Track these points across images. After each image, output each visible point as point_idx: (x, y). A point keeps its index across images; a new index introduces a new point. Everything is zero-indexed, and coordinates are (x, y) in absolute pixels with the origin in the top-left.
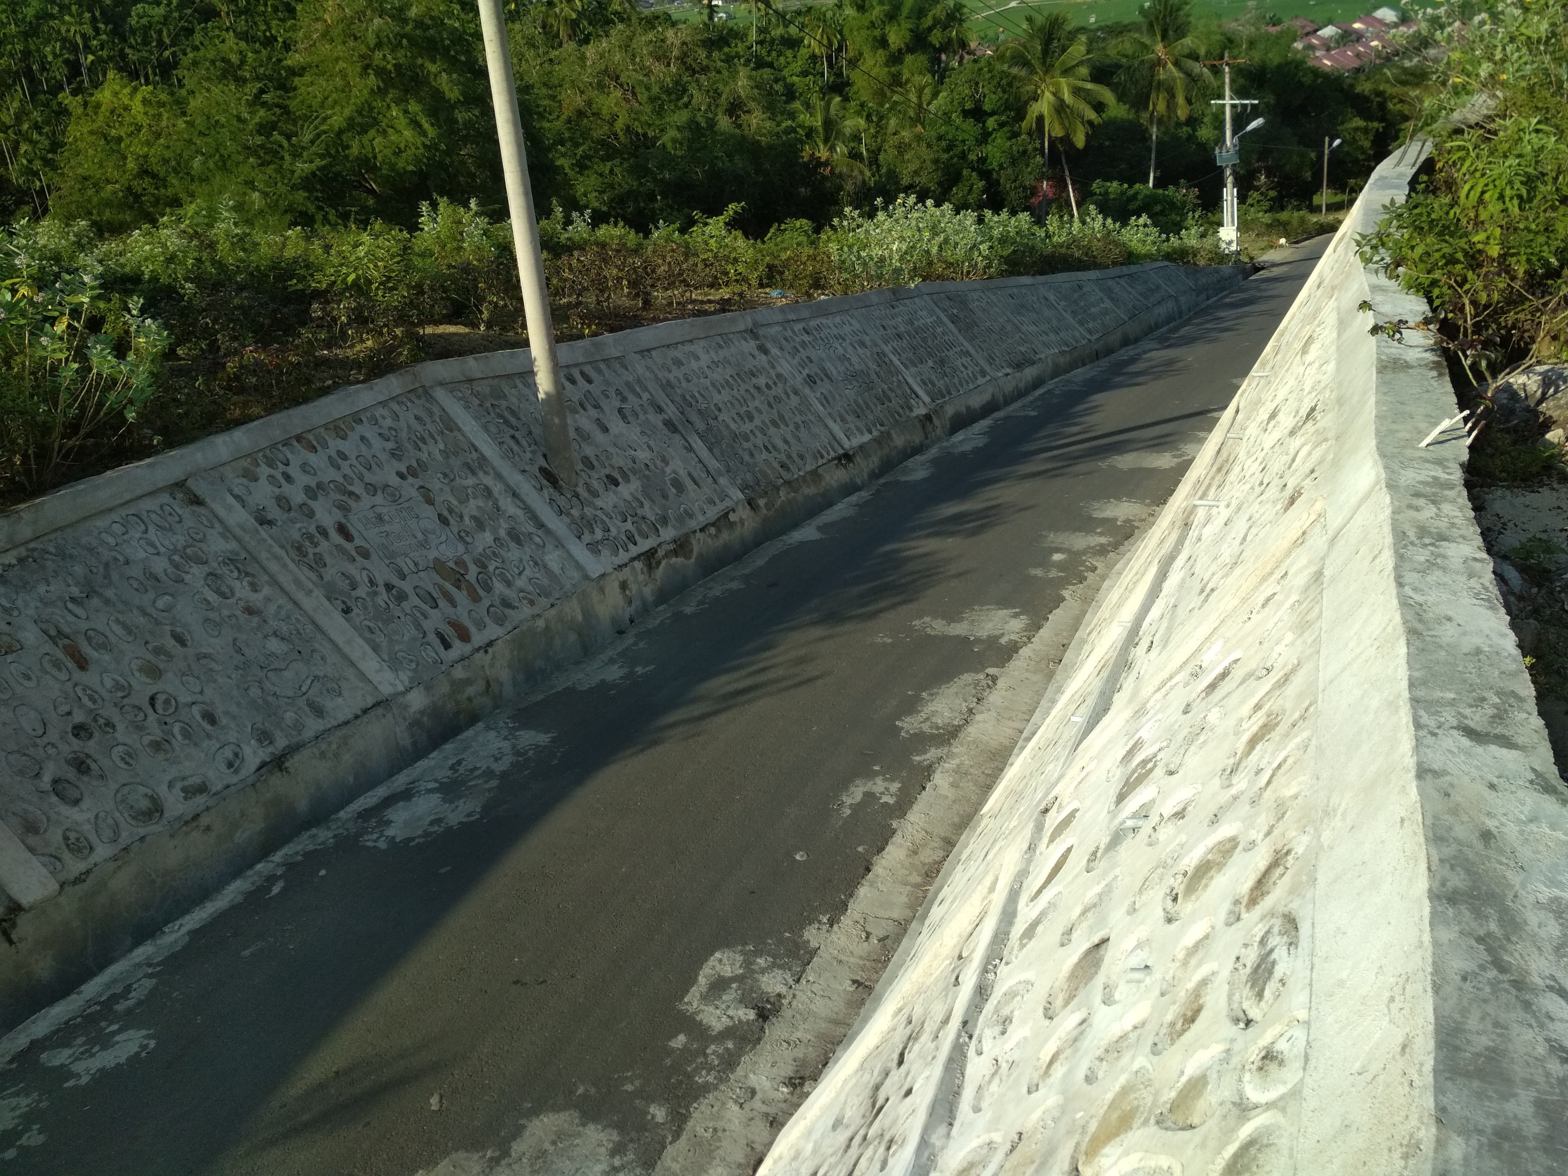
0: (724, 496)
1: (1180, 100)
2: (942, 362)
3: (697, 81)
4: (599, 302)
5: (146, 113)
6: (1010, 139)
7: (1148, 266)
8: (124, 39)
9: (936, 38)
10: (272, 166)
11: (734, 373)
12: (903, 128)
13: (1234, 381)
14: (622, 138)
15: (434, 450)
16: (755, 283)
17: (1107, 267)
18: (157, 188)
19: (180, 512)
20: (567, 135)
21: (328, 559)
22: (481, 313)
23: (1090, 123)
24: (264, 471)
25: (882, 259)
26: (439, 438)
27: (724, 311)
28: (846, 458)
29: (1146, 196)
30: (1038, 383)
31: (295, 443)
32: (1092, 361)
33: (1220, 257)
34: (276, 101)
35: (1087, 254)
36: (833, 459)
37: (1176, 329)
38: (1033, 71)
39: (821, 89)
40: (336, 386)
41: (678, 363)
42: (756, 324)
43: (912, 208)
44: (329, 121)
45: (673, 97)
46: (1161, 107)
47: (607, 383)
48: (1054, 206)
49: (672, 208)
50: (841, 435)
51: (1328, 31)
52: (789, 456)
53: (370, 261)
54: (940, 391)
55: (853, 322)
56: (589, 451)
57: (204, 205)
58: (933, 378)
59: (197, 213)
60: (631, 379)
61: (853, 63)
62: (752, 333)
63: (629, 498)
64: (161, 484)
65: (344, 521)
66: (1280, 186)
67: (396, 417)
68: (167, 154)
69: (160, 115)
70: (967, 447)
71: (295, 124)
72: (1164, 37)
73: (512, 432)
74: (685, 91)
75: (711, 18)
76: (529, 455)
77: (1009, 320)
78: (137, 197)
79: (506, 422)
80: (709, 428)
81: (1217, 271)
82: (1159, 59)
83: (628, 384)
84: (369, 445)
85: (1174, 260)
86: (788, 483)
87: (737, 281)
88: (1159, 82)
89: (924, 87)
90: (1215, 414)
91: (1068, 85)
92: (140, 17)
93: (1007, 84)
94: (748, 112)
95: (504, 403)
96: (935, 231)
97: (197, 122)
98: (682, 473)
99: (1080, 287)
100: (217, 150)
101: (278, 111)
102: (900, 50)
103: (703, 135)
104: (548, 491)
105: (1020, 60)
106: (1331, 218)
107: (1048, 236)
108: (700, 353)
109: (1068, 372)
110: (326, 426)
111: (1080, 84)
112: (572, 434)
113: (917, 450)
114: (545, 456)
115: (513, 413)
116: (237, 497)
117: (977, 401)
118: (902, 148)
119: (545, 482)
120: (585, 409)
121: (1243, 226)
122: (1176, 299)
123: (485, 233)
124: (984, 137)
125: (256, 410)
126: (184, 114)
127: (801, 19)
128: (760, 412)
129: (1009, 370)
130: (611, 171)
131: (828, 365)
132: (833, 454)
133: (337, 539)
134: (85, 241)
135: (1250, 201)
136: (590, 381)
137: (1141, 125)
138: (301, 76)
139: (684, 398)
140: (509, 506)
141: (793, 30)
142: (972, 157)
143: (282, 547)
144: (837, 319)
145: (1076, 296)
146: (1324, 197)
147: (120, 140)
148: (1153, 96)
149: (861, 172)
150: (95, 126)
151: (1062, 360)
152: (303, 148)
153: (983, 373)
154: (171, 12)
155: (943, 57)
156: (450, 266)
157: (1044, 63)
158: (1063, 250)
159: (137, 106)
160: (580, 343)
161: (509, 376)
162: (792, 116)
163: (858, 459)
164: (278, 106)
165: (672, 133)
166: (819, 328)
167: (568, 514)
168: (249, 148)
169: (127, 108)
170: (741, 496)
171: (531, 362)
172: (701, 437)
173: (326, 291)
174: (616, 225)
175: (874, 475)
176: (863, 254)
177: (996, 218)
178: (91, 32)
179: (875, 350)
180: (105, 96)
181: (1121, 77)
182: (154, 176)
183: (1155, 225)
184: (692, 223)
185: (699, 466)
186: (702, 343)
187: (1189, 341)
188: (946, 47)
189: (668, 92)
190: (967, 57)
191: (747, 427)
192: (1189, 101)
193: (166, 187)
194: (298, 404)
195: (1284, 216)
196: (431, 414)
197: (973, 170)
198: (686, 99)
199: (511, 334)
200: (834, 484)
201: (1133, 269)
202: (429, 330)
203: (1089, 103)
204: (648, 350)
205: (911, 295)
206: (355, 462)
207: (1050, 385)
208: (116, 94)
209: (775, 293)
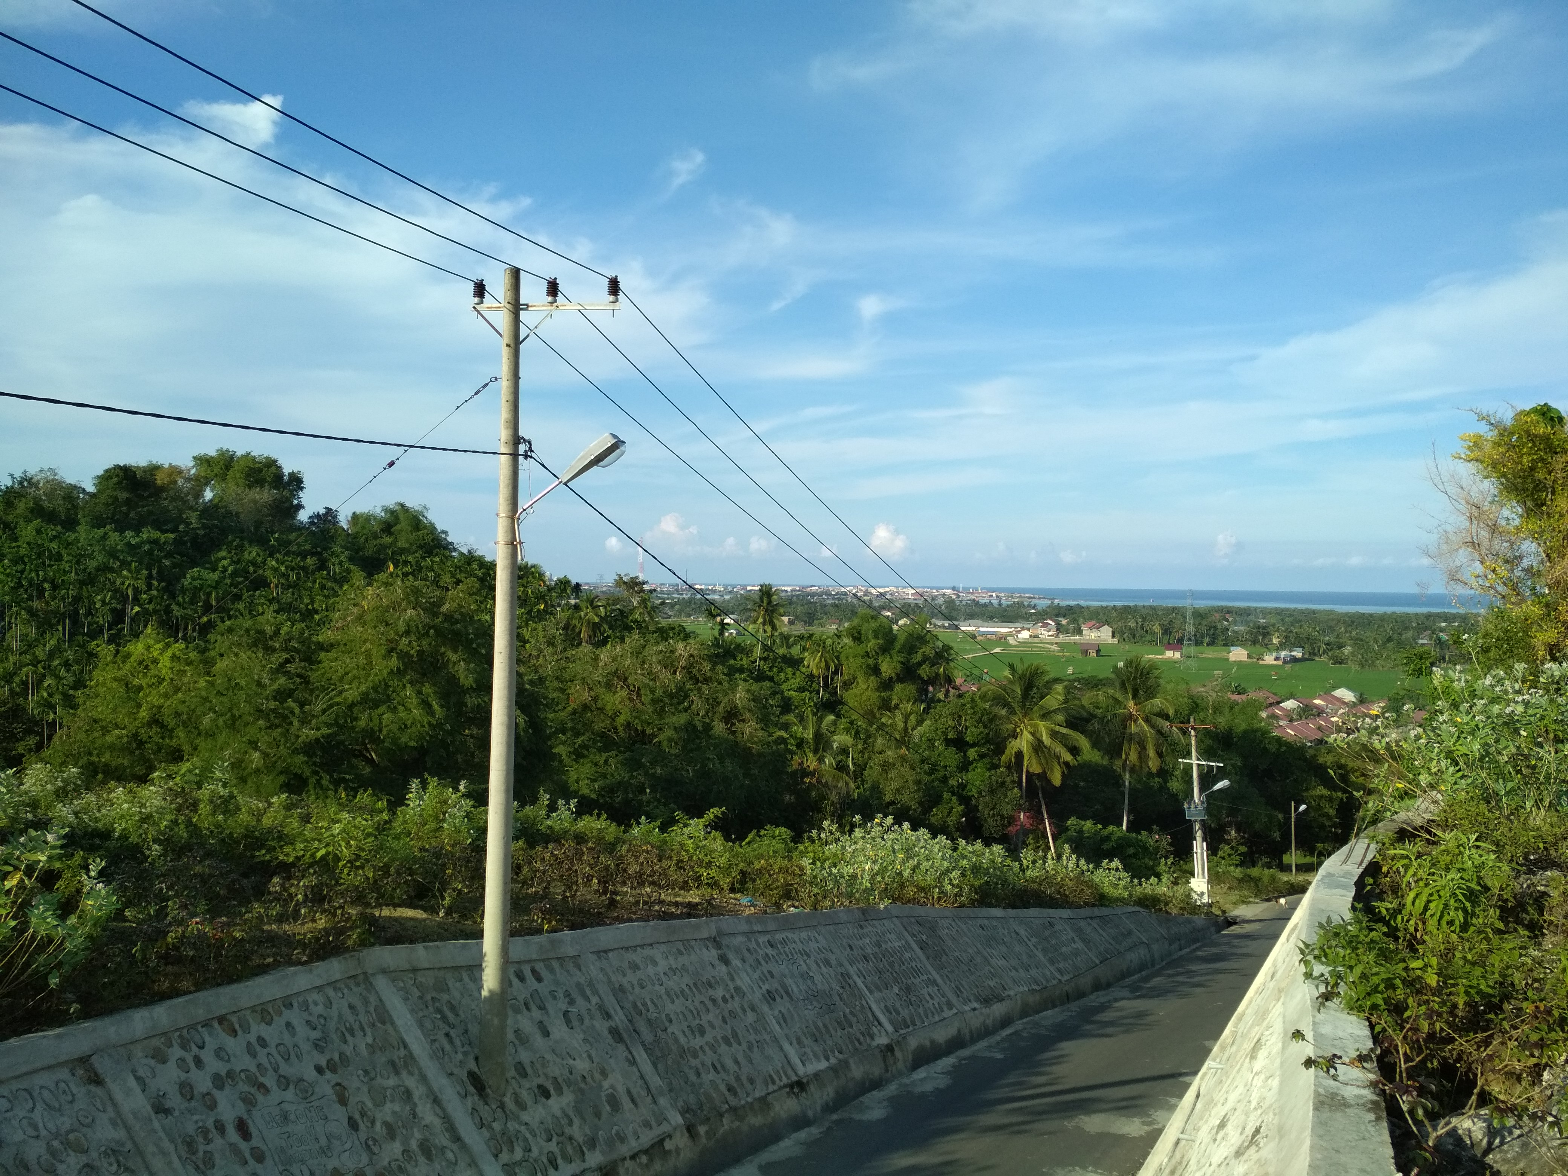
0: (662, 1119)
1: (1151, 753)
2: (908, 989)
3: (699, 689)
4: (565, 898)
5: (171, 668)
6: (989, 770)
7: (1120, 910)
8: (173, 596)
9: (925, 671)
10: (279, 730)
11: (691, 983)
12: (889, 748)
13: (1207, 1043)
14: (622, 733)
15: (362, 1043)
16: (726, 887)
17: (1079, 907)
18: (163, 738)
19: (75, 1090)
20: (569, 725)
21: (217, 1158)
22: (443, 899)
23: (1067, 764)
24: (176, 1052)
25: (854, 877)
26: (369, 1032)
27: (689, 916)
28: (799, 1086)
29: (1119, 838)
30: (1006, 1022)
31: (216, 1024)
32: (1062, 1004)
33: (1190, 907)
34: (298, 671)
35: (1059, 892)
36: (785, 1086)
37: (1147, 979)
38: (1013, 712)
39: (815, 704)
40: (276, 965)
41: (634, 967)
42: (720, 933)
43: (889, 829)
44: (344, 695)
45: (675, 701)
46: (1133, 757)
47: (557, 982)
48: (1031, 837)
49: (659, 801)
50: (796, 1060)
51: (1290, 704)
52: (738, 1079)
53: (343, 839)
54: (904, 1020)
55: (820, 938)
56: (525, 1056)
57: (198, 764)
58: (898, 1005)
59: (190, 771)
60: (582, 980)
61: (847, 685)
62: (715, 942)
63: (559, 1114)
64: (63, 1058)
65: (245, 1117)
66: (1247, 843)
67: (329, 1003)
68: (182, 708)
69: (185, 671)
70: (928, 1087)
71: (312, 691)
72: (1135, 696)
73: (447, 1029)
74: (686, 696)
75: (721, 633)
76: (460, 1056)
77: (979, 952)
78: (141, 744)
79: (444, 1018)
80: (657, 1041)
81: (1189, 921)
82: (1131, 714)
83: (578, 985)
84: (293, 1034)
85: (1147, 907)
86: (733, 1110)
87: (708, 884)
88: (1131, 734)
89: (910, 714)
90: (1186, 1079)
91: (1047, 728)
92: (194, 579)
93: (989, 721)
94: (744, 721)
95: (445, 997)
96: (909, 853)
97: (219, 681)
98: (621, 1089)
99: (1051, 925)
100: (230, 710)
101: (298, 680)
102: (891, 679)
103: (698, 738)
104: (473, 1099)
105: (1000, 701)
106: (1301, 878)
107: (1023, 870)
108: (658, 957)
109: (1038, 1012)
110: (253, 1009)
111: (1058, 728)
112: (510, 1035)
113: (876, 1084)
114: (476, 1059)
115: (453, 1009)
116: (139, 1079)
117: (942, 1035)
118: (886, 767)
119: (471, 1089)
120: (528, 1009)
121: (1214, 878)
122: (1148, 946)
123: (468, 815)
124: (965, 766)
125: (185, 984)
126: (208, 674)
127: (803, 643)
128: (713, 1027)
129: (976, 1005)
130: (606, 762)
131: (789, 982)
132: (785, 1080)
133: (233, 1135)
134: (71, 787)
135: (1220, 854)
136: (539, 979)
137: (1115, 771)
138: (328, 651)
139: (635, 1006)
140: (427, 1114)
141: (795, 651)
142: (953, 782)
143: (172, 1141)
144: (804, 934)
145: (1047, 933)
146: (1293, 857)
147: (140, 688)
148: (1126, 745)
149: (847, 784)
150: (119, 674)
151: (1031, 999)
152: (313, 716)
153: (950, 1005)
154: (224, 578)
155: (931, 689)
156: (422, 849)
157: (1023, 706)
158: (1035, 886)
159: (165, 661)
160: (536, 939)
161: (457, 968)
162: (786, 727)
163: (812, 1088)
164: (299, 676)
165: (669, 733)
166: (784, 942)
167: (490, 1128)
168: (261, 711)
169: (155, 661)
170: (680, 1120)
171: (481, 956)
172: (646, 1049)
173: (293, 865)
174: (599, 816)
175: (829, 1109)
176: (835, 871)
177: (970, 848)
178: (144, 588)
179: (840, 970)
180: (137, 648)
181: (1096, 725)
182: (163, 726)
183: (1126, 869)
184: (672, 822)
185: (640, 1082)
186: (663, 947)
187: (1159, 993)
188: (934, 680)
189: (671, 696)
190: (952, 692)
191: (698, 1042)
192: (1160, 755)
193: (171, 738)
194: (231, 981)
195: (1255, 872)
196: (366, 1003)
197: (953, 794)
198: (686, 704)
199: (469, 922)
200: (783, 1115)
201: (1105, 911)
202: (386, 912)
203: (1065, 746)
204: (605, 952)
205: (880, 917)
206: (274, 1052)
207: (1019, 1025)
208: (148, 648)
209: (745, 900)
